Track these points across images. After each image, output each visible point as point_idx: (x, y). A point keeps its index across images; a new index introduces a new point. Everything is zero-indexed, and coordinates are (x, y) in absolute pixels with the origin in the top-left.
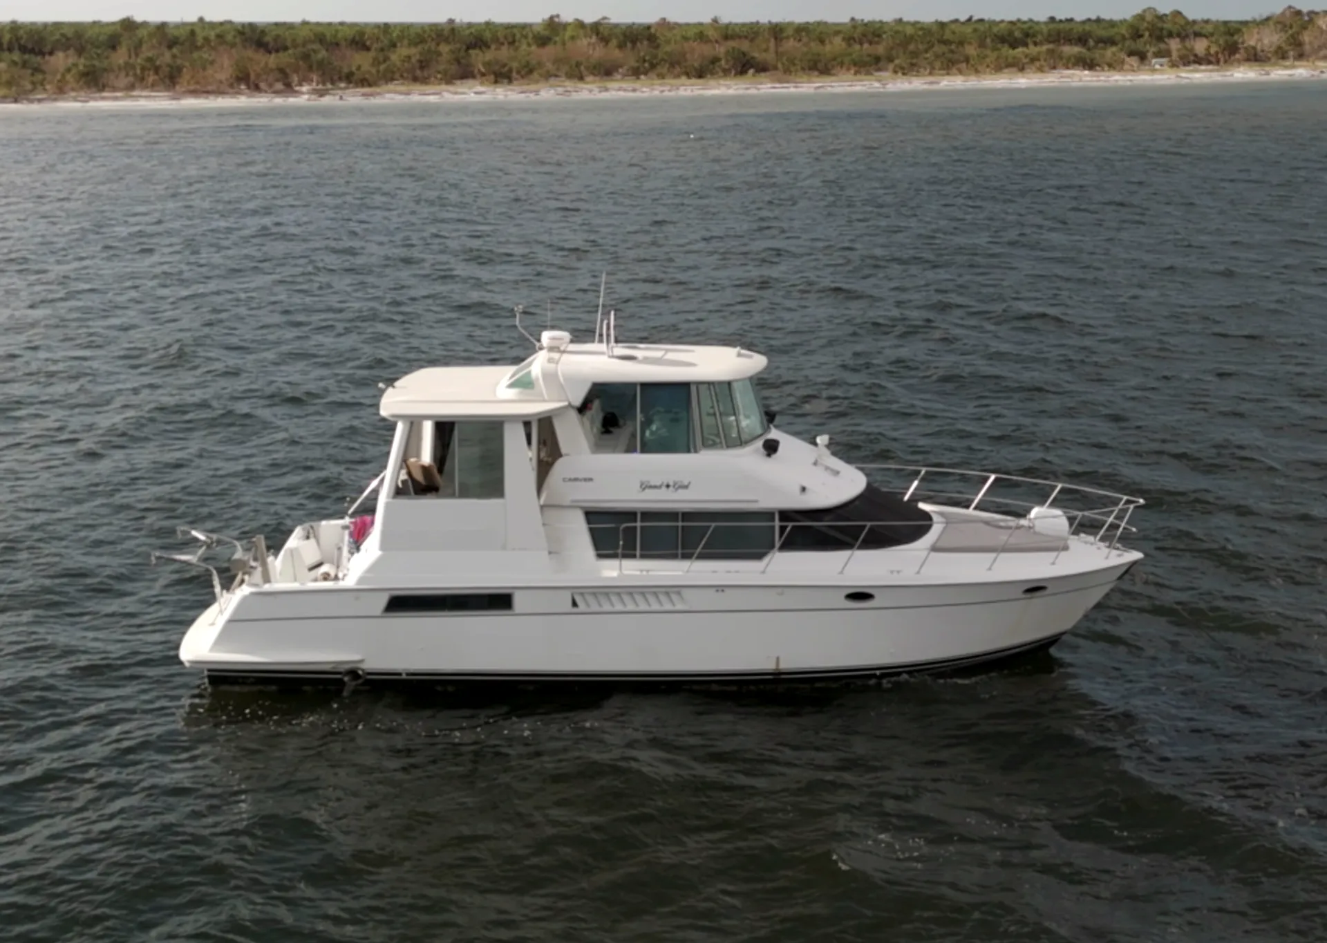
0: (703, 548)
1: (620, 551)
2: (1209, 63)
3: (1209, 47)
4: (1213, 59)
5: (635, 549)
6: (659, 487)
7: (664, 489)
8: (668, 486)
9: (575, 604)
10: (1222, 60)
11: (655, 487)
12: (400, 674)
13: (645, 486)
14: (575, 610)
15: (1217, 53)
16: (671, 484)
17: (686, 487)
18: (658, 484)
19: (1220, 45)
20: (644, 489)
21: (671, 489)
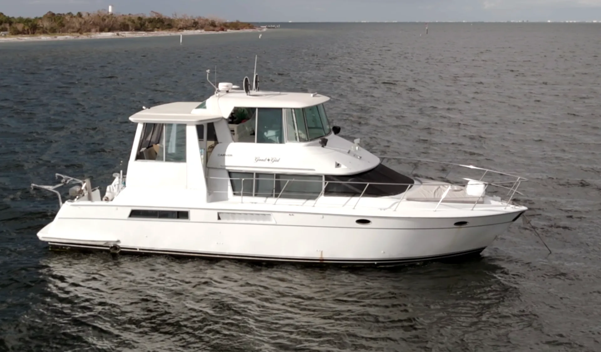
0: (283, 192)
1: (242, 192)
2: (25, 34)
3: (24, 27)
4: (26, 32)
5: (252, 191)
6: (264, 160)
7: (267, 161)
8: (269, 160)
9: (219, 218)
10: (30, 33)
11: (262, 160)
12: (136, 249)
13: (257, 160)
14: (219, 221)
15: (28, 30)
16: (270, 159)
17: (278, 161)
18: (264, 159)
19: (29, 26)
20: (257, 161)
21: (270, 161)
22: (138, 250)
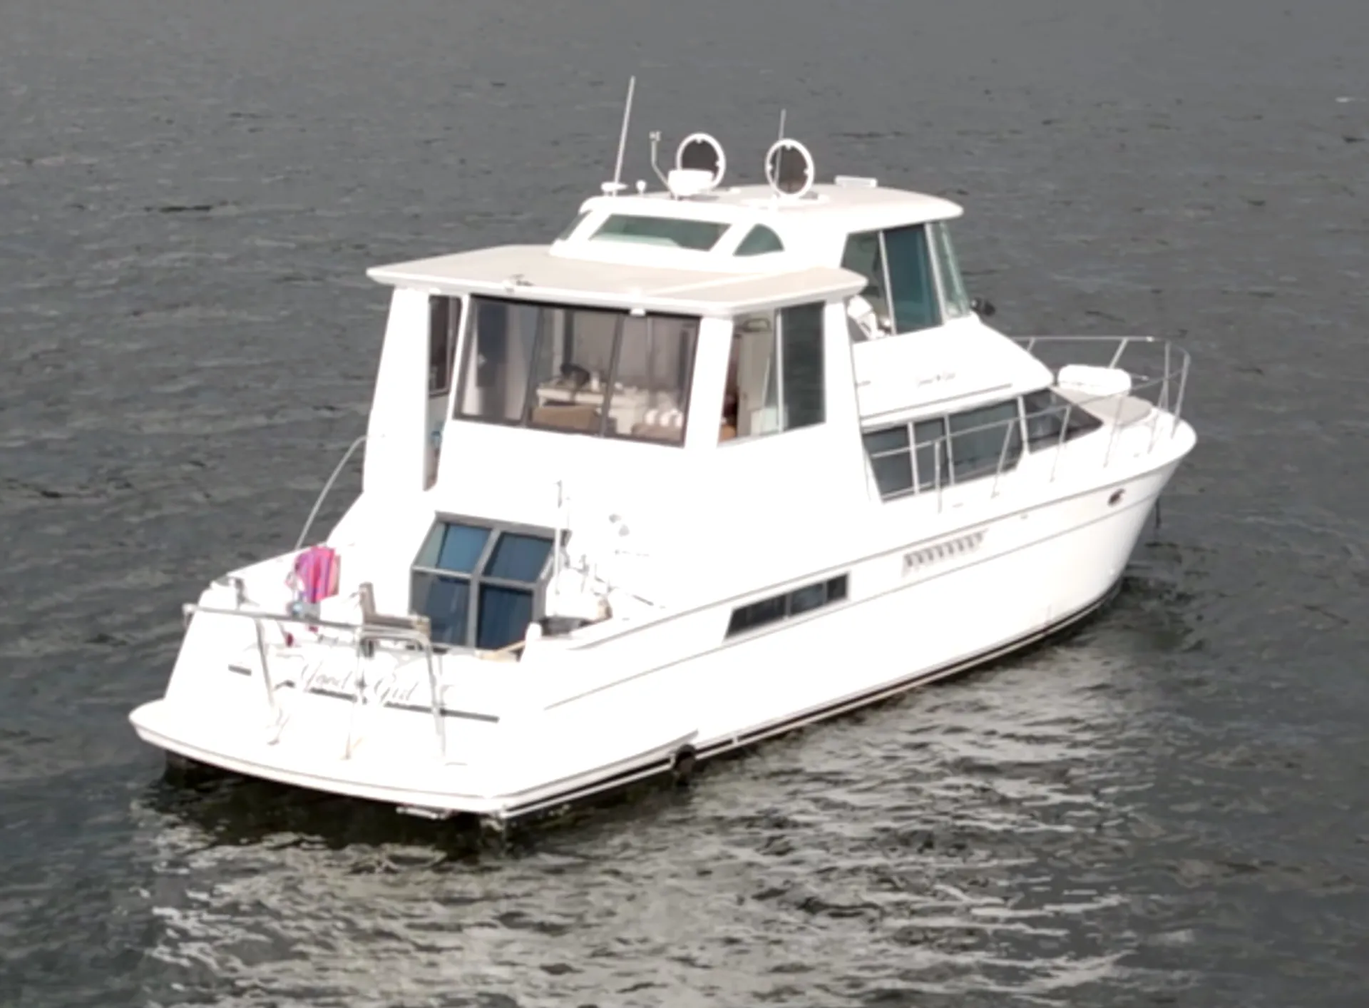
7: (935, 381)
8: (938, 378)
12: (729, 742)
21: (941, 381)
22: (736, 744)
